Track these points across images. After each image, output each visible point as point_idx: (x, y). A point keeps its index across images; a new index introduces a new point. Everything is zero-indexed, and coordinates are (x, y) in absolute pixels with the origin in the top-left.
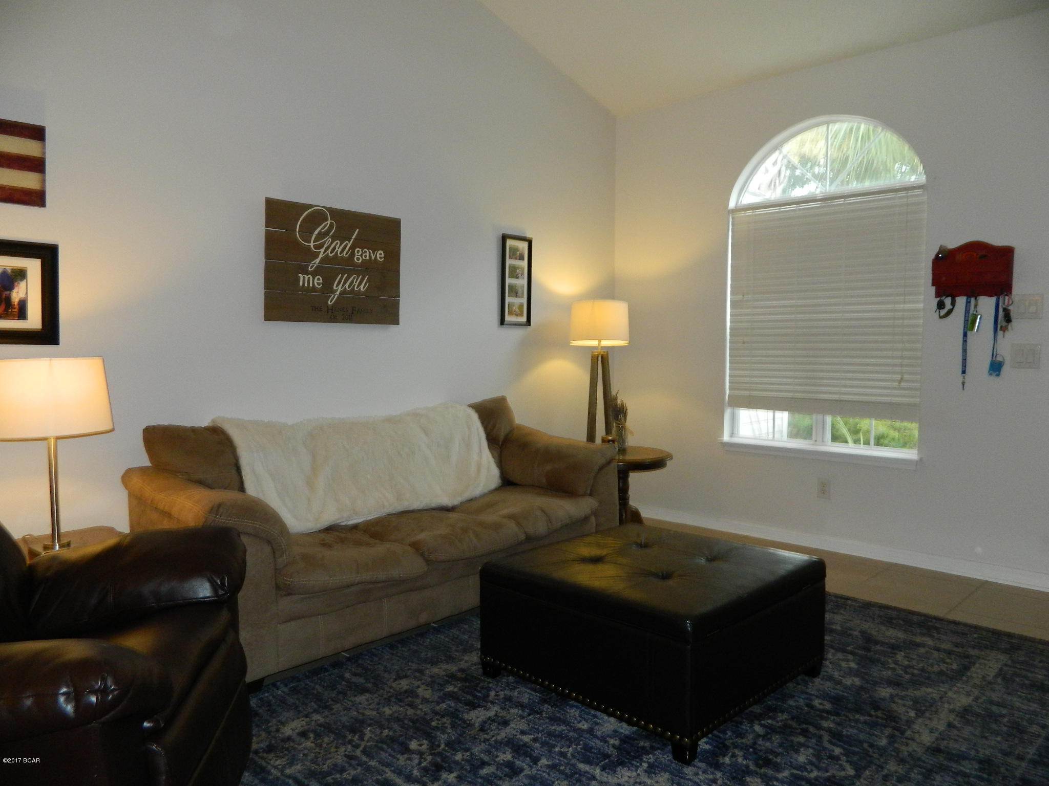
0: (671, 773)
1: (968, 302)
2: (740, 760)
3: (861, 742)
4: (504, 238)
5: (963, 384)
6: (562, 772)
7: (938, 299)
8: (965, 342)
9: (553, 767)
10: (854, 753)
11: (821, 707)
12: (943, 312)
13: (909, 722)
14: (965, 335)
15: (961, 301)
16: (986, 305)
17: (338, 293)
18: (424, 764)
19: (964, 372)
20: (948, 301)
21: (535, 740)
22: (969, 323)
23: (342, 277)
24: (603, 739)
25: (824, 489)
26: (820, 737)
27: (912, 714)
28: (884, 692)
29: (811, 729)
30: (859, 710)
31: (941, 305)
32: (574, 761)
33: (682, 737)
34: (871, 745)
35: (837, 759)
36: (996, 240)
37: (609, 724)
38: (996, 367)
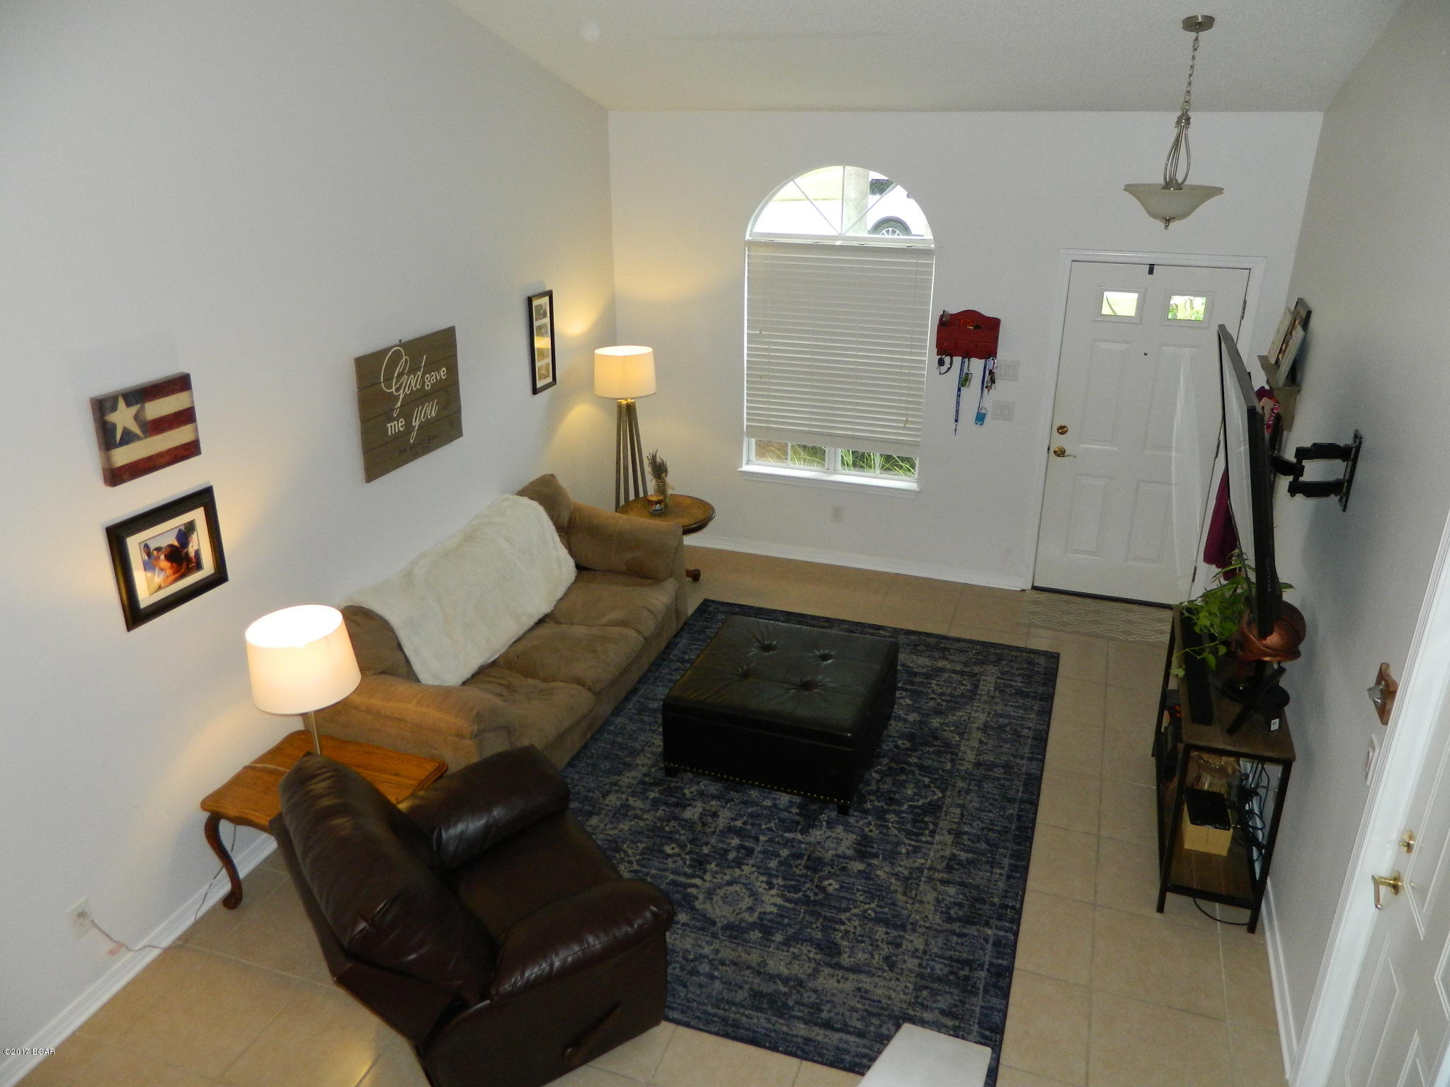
0: (843, 825)
1: (963, 363)
2: (876, 803)
3: (937, 769)
4: (530, 300)
5: (955, 430)
6: (778, 843)
7: (940, 357)
8: (959, 395)
9: (771, 840)
10: (937, 779)
11: (904, 746)
12: (944, 369)
13: (958, 745)
14: (959, 390)
15: (957, 360)
16: (976, 365)
17: (416, 428)
18: (688, 863)
19: (956, 421)
20: (947, 359)
21: (745, 823)
22: (964, 380)
23: (417, 412)
24: (786, 810)
25: (837, 513)
26: (913, 772)
27: (957, 738)
28: (936, 722)
29: (906, 767)
30: (927, 744)
31: (941, 363)
32: (780, 833)
33: (845, 801)
34: (943, 771)
35: (928, 787)
36: (988, 312)
37: (784, 799)
38: (980, 418)
